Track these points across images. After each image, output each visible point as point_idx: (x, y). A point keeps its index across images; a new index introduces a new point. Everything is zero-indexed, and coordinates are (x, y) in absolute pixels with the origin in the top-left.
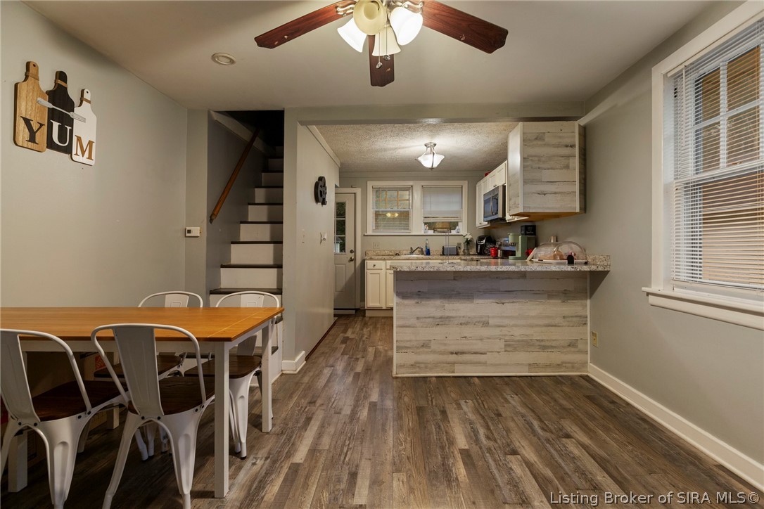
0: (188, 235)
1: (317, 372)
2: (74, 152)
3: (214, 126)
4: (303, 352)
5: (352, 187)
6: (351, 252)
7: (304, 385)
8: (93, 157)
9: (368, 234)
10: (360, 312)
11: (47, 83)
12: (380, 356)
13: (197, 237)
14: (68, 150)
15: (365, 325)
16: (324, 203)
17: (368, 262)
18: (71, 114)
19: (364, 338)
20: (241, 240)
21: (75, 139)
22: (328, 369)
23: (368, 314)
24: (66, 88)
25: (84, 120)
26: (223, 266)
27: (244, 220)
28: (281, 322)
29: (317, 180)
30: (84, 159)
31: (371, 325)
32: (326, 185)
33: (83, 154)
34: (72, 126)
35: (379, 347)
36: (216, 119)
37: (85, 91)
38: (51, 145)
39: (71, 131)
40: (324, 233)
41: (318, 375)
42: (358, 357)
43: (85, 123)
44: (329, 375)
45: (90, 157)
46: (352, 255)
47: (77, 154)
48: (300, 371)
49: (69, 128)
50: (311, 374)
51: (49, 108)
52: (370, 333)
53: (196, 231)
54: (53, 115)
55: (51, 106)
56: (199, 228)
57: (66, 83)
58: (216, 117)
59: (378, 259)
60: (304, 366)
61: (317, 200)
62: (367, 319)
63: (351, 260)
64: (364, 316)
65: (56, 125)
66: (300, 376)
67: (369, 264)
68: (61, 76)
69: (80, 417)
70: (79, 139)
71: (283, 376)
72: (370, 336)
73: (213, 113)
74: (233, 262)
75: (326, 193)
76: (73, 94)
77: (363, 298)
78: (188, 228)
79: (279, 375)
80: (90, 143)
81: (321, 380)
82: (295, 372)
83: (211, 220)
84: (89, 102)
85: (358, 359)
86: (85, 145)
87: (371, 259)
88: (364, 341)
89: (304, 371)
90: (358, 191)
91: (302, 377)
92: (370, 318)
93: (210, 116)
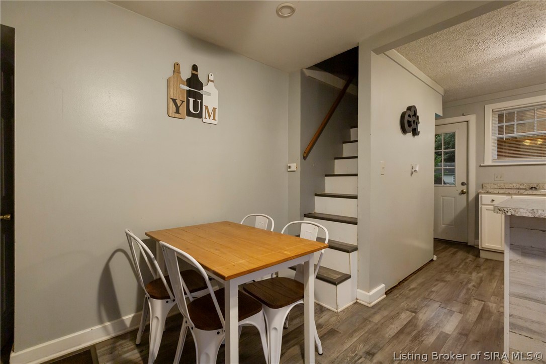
0: (289, 170)
1: (393, 314)
2: (204, 116)
3: (306, 82)
4: (383, 285)
5: (463, 115)
6: (463, 184)
7: (372, 324)
8: (216, 118)
9: (486, 164)
10: (473, 249)
11: (186, 74)
12: (488, 319)
13: (294, 171)
14: (200, 116)
15: (478, 267)
16: (415, 132)
17: (483, 195)
18: (201, 92)
19: (470, 286)
20: (336, 173)
21: (204, 108)
22: (408, 313)
23: (483, 255)
24: (197, 75)
25: (209, 94)
26: (316, 195)
27: (339, 156)
28: (356, 252)
29: (405, 110)
30: (210, 121)
31: (485, 269)
32: (418, 114)
33: (210, 116)
34: (202, 99)
35: (490, 304)
36: (308, 75)
37: (210, 75)
38: (189, 114)
39: (201, 103)
40: (416, 165)
41: (393, 318)
42: (454, 309)
43: (211, 97)
44: (405, 323)
45: (214, 119)
46: (464, 188)
47: (205, 118)
48: (375, 305)
49: (199, 101)
50: (385, 313)
51: (187, 90)
52: (481, 281)
53: (294, 167)
54: (189, 94)
55: (188, 88)
56: (295, 164)
57: (197, 71)
58: (308, 73)
59: (498, 194)
60: (382, 300)
61: (404, 131)
62: (482, 261)
63: (463, 193)
64: (478, 256)
65: (191, 100)
66: (373, 311)
67: (485, 199)
68: (195, 68)
69: (167, 302)
70: (207, 107)
71: (356, 306)
72: (479, 284)
73: (305, 71)
74: (327, 191)
75: (417, 123)
76: (202, 78)
77: (477, 236)
78: (289, 165)
79: (352, 303)
80: (214, 109)
81: (393, 326)
82: (369, 306)
83: (305, 158)
84: (212, 81)
85: (453, 312)
86: (210, 110)
87: (488, 193)
88: (468, 289)
89: (379, 307)
90: (472, 118)
91: (375, 313)
92: (487, 260)
93: (302, 73)
